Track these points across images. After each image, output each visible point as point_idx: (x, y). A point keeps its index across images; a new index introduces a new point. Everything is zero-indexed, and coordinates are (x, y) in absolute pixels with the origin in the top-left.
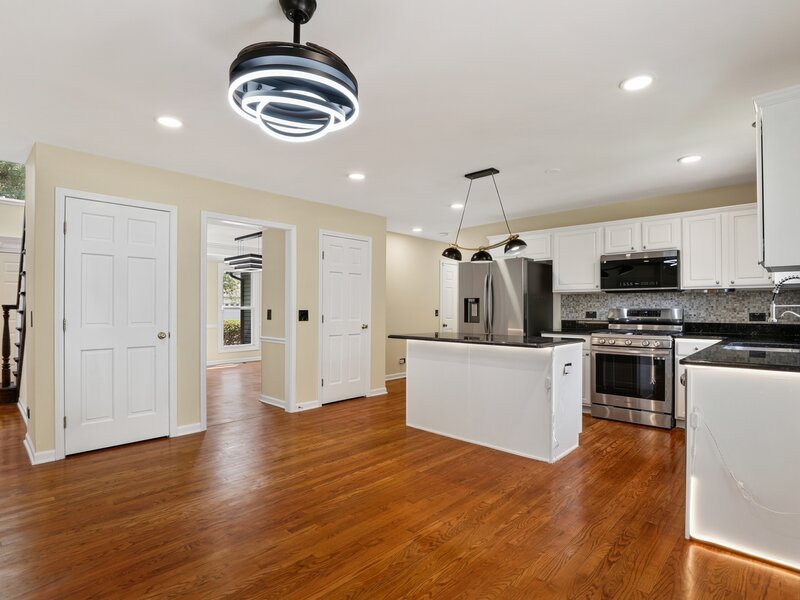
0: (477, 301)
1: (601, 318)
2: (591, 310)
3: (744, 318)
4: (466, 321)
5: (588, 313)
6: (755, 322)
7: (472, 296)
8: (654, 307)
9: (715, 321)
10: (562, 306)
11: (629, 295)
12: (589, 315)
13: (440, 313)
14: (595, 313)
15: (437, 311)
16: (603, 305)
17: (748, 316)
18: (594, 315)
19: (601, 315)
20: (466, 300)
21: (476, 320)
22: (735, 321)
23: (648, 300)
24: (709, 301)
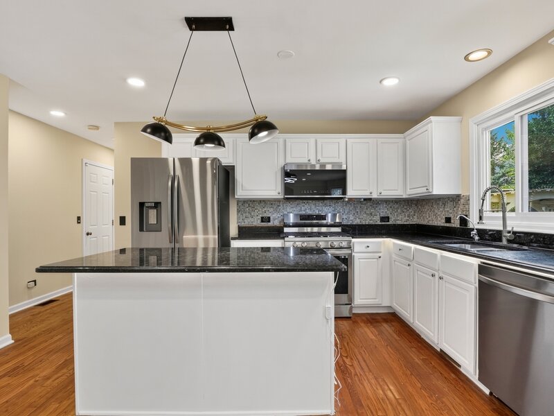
0: (157, 205)
1: (275, 222)
2: (265, 215)
3: (376, 220)
4: (141, 229)
5: (262, 218)
6: (383, 223)
7: (150, 198)
8: (317, 212)
9: (359, 223)
10: (238, 211)
11: (298, 201)
12: (263, 220)
13: (83, 220)
14: (269, 218)
15: (79, 218)
16: (276, 210)
17: (379, 219)
18: (268, 220)
19: (274, 219)
20: (142, 205)
21: (157, 228)
22: (371, 222)
23: (313, 207)
24: (355, 208)
